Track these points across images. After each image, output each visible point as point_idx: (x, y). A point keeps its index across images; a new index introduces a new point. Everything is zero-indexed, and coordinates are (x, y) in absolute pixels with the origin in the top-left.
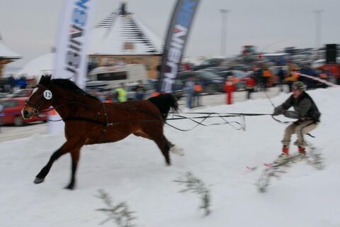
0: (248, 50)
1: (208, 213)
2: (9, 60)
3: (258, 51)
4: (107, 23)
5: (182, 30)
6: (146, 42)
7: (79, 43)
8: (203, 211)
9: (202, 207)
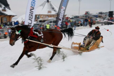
0: (87, 13)
1: (64, 61)
2: (13, 16)
3: (90, 13)
4: (43, 5)
5: (64, 8)
6: (55, 11)
7: (33, 12)
8: (63, 60)
9: (62, 59)
